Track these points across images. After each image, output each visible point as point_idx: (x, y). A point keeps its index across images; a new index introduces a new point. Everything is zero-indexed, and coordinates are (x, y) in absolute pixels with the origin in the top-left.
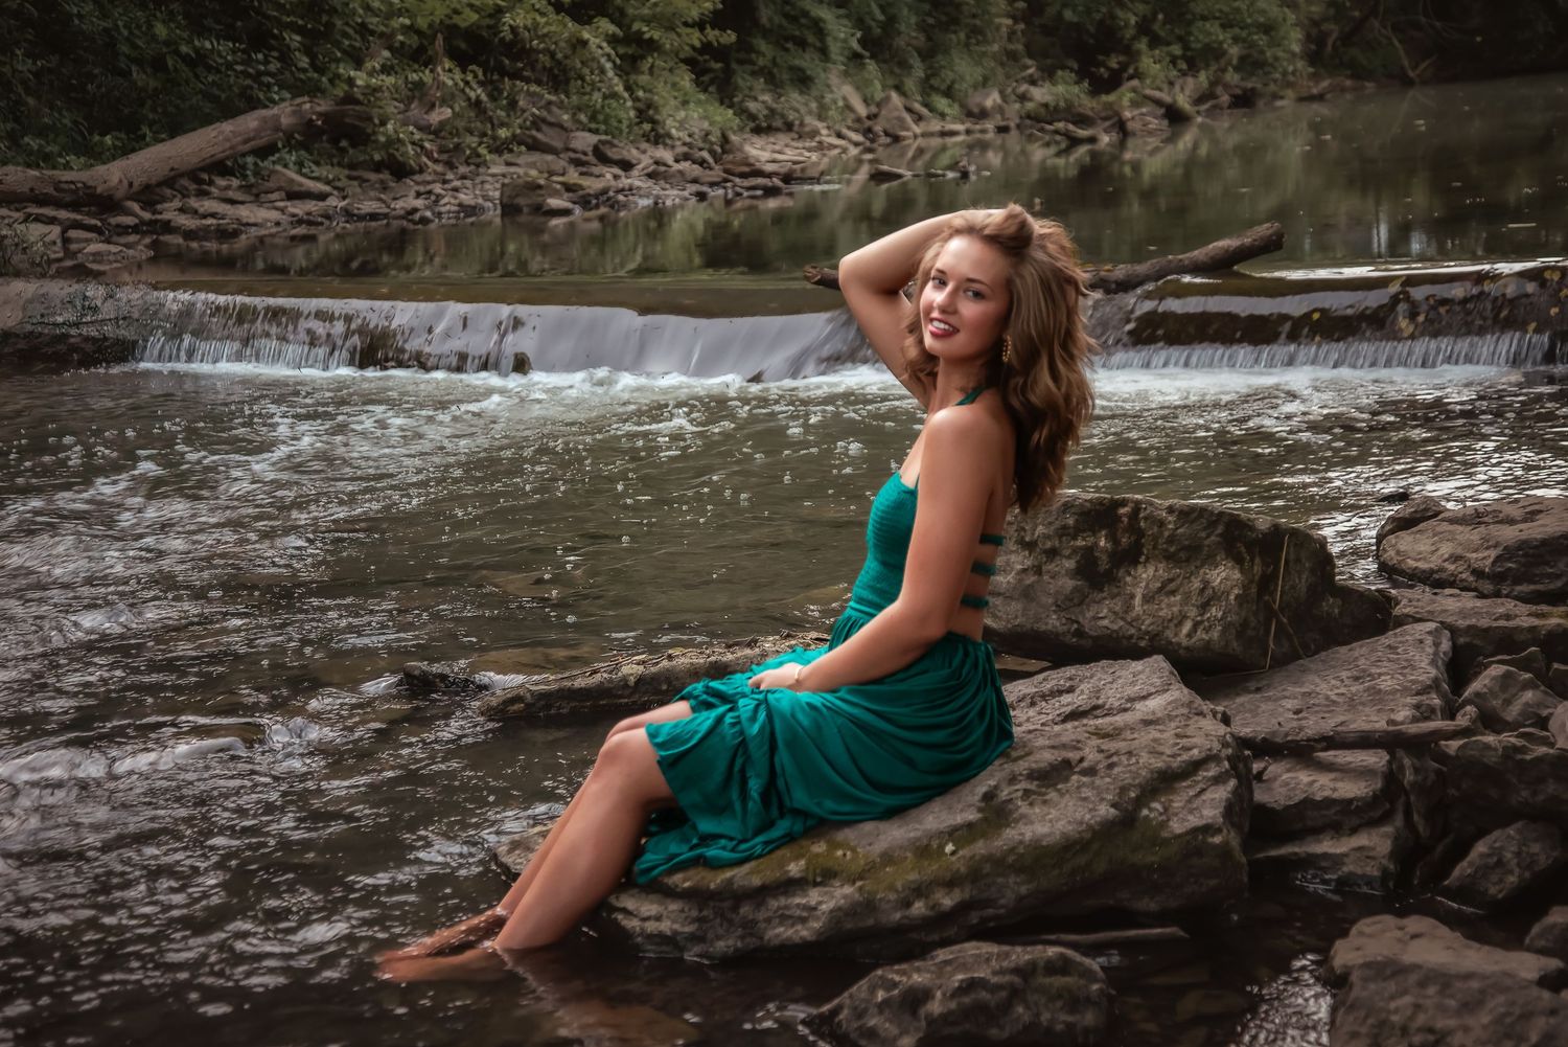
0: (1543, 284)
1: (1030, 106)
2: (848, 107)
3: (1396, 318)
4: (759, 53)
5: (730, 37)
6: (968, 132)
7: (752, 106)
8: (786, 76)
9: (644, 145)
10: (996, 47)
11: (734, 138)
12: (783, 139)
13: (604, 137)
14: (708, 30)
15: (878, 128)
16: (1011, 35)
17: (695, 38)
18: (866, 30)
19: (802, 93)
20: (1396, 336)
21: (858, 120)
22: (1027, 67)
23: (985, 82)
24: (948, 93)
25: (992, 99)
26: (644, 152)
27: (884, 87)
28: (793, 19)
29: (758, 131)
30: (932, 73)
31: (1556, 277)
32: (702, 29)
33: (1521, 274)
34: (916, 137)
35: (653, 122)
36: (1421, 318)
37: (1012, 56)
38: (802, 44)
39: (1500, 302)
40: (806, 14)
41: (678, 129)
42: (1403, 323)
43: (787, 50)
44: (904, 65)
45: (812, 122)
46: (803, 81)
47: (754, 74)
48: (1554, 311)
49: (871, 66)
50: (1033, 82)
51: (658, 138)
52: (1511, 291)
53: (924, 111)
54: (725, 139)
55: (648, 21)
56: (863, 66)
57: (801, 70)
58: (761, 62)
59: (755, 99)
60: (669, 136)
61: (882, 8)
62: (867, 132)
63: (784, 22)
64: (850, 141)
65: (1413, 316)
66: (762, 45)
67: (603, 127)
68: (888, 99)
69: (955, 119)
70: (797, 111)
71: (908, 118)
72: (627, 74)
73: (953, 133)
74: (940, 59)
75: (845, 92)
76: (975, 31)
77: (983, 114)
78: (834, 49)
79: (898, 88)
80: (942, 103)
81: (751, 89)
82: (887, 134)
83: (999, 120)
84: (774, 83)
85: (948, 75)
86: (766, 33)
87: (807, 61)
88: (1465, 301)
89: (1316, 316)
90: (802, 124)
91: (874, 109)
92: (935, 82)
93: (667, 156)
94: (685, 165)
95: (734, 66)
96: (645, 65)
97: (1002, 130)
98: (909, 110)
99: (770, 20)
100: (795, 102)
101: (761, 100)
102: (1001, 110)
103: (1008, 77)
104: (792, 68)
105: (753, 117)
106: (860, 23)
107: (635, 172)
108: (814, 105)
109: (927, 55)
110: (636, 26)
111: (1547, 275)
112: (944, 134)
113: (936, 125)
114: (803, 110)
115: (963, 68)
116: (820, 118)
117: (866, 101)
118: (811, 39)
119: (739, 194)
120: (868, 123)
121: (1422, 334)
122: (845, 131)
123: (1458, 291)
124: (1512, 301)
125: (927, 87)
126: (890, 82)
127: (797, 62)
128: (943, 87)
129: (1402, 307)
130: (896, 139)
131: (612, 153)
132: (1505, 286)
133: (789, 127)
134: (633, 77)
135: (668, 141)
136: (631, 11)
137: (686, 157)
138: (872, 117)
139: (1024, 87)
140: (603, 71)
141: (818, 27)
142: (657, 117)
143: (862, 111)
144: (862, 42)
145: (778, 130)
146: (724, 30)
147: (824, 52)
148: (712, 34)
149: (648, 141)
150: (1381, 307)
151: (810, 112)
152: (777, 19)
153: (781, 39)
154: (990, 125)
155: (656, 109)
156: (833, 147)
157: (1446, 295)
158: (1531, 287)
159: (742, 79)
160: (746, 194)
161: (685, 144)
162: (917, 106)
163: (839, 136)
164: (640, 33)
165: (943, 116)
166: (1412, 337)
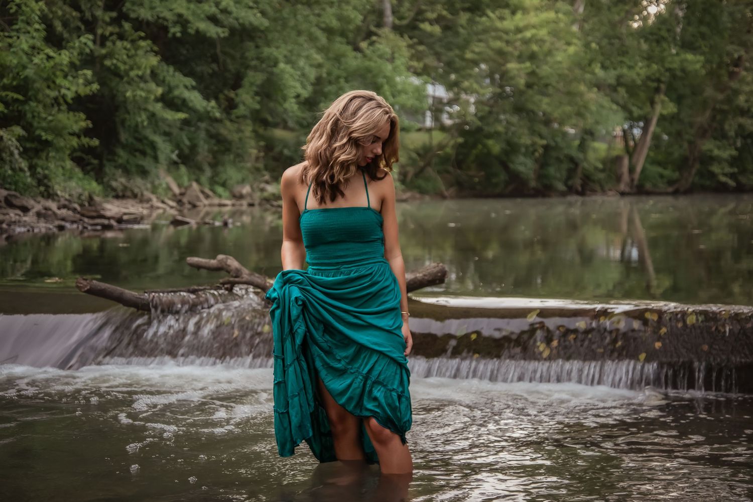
0: (645, 322)
1: (266, 194)
2: (169, 188)
3: (535, 341)
4: (119, 156)
5: (95, 142)
6: (233, 205)
7: (114, 184)
8: (134, 169)
9: (40, 199)
10: (249, 165)
11: (97, 199)
12: (130, 202)
13: (13, 193)
14: (82, 138)
15: (185, 200)
16: (257, 159)
17: (75, 142)
18: (181, 150)
19: (142, 178)
20: (536, 357)
21: (175, 195)
22: (264, 176)
23: (243, 181)
24: (224, 185)
25: (246, 190)
26: (39, 202)
27: (190, 180)
28: (139, 140)
29: (117, 197)
30: (216, 174)
31: (655, 317)
32: (79, 137)
33: (627, 313)
34: (205, 206)
35: (47, 187)
36: (555, 343)
37: (258, 170)
38: (144, 153)
39: (616, 334)
40: (146, 138)
41: (61, 191)
42: (542, 347)
43: (135, 156)
44: (200, 169)
45: (147, 194)
46: (144, 173)
47: (116, 167)
48: (658, 345)
49: (183, 169)
50: (267, 182)
51: (49, 195)
52: (622, 326)
53: (210, 193)
54: (91, 199)
55: (45, 130)
56: (178, 168)
57: (142, 167)
58: (120, 161)
59: (116, 180)
60: (57, 195)
61: (190, 139)
62: (180, 202)
63: (135, 142)
64: (168, 205)
65: (548, 340)
66: (121, 152)
67: (13, 187)
68: (190, 186)
69: (227, 198)
70: (139, 188)
71: (201, 196)
72: (31, 158)
73: (225, 205)
74: (220, 169)
75: (168, 180)
76: (238, 155)
77: (241, 197)
78: (162, 157)
79: (198, 181)
80: (220, 190)
81: (114, 175)
82: (190, 203)
83: (248, 200)
84: (127, 172)
85: (223, 177)
86: (124, 147)
87: (147, 163)
88: (587, 332)
89: (474, 337)
90: (142, 195)
91: (183, 190)
92: (217, 179)
93: (53, 205)
94: (64, 212)
95: (105, 162)
96: (44, 155)
97: (251, 205)
98: (203, 192)
99: (126, 140)
100: (138, 184)
101: (120, 181)
102: (250, 195)
103: (255, 179)
104: (138, 166)
105: (114, 190)
106: (178, 146)
107: (31, 213)
108: (149, 186)
109: (214, 165)
110: (38, 132)
111: (648, 315)
112: (221, 205)
113: (216, 201)
114: (143, 188)
115: (231, 173)
116: (153, 192)
117: (180, 186)
118: (149, 151)
119: (86, 228)
120: (179, 198)
121: (558, 356)
122: (166, 200)
123: (581, 324)
124: (625, 334)
125: (213, 182)
126: (193, 177)
127: (141, 162)
128: (221, 181)
129: (539, 334)
130: (194, 206)
131: (16, 202)
132: (618, 322)
133: (135, 196)
134: (35, 161)
135: (56, 198)
136: (35, 124)
137: (65, 207)
138: (182, 194)
139: (262, 185)
140: (12, 154)
141: (153, 146)
142: (50, 184)
143: (177, 190)
144: (179, 156)
145: (128, 197)
146: (91, 138)
147: (156, 159)
148: (85, 140)
149: (43, 196)
150: (523, 332)
151: (147, 189)
152: (131, 140)
153: (133, 151)
154: (245, 202)
155: (50, 180)
156: (158, 208)
157: (572, 327)
158: (636, 325)
159: (109, 169)
160: (90, 228)
161: (66, 200)
162: (207, 191)
163: (163, 202)
164: (40, 136)
165: (220, 196)
166: (550, 358)
